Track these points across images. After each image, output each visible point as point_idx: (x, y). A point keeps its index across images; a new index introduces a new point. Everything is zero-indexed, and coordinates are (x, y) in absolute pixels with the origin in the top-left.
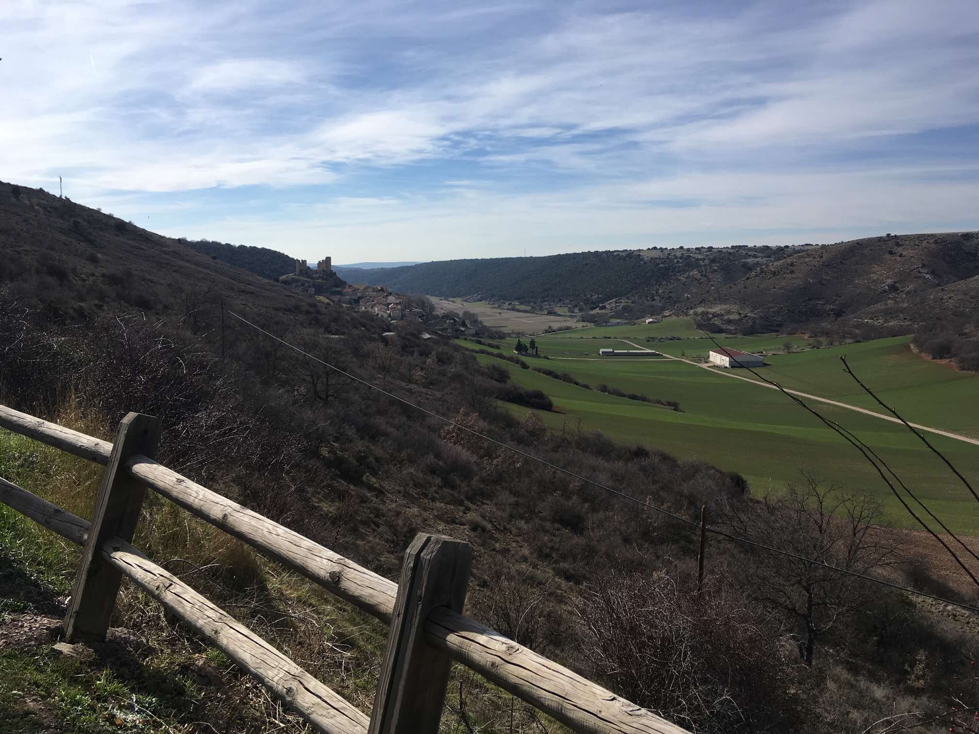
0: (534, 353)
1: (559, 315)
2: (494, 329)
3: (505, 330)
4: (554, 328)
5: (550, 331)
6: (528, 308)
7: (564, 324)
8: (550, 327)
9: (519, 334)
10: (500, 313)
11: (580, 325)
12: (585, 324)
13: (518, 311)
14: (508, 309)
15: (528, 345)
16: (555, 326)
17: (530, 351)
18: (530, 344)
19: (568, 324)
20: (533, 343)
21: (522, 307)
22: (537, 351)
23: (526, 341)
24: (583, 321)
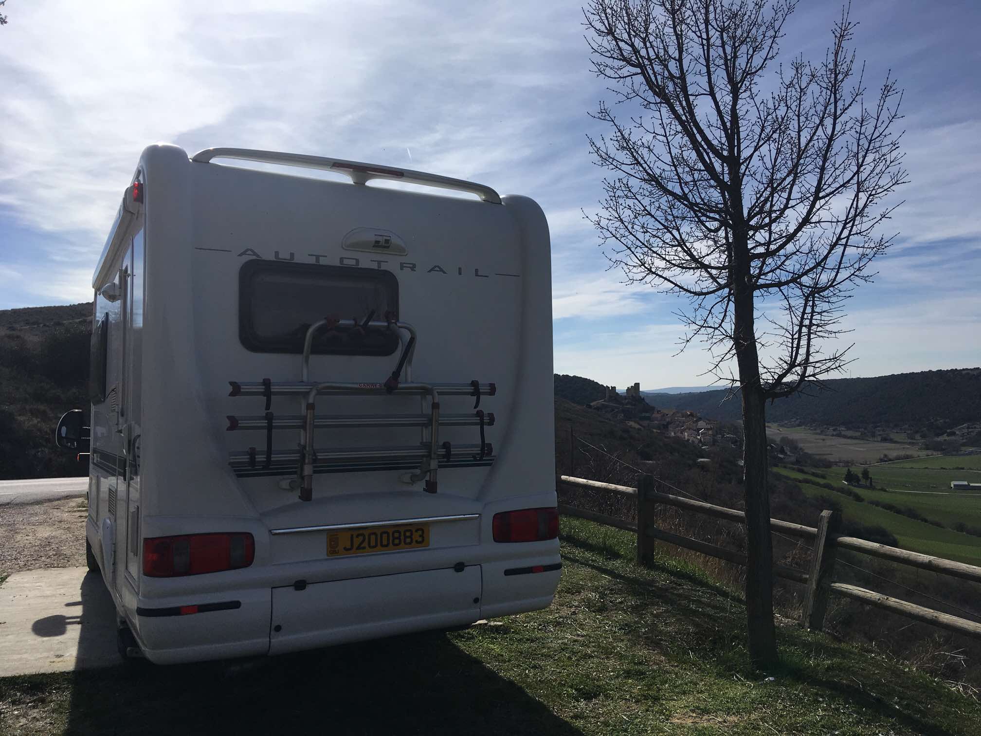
0: (868, 484)
1: (896, 442)
2: (818, 457)
3: (831, 459)
4: (890, 457)
5: (885, 459)
6: (858, 434)
7: (902, 453)
8: (886, 456)
9: (847, 463)
10: (824, 440)
11: (923, 454)
12: (929, 452)
13: (845, 437)
14: (833, 435)
15: (860, 476)
16: (893, 454)
17: (863, 482)
18: (863, 474)
19: (909, 453)
20: (866, 474)
21: (850, 433)
22: (871, 481)
23: (857, 470)
24: (928, 449)
